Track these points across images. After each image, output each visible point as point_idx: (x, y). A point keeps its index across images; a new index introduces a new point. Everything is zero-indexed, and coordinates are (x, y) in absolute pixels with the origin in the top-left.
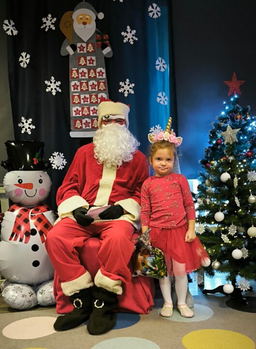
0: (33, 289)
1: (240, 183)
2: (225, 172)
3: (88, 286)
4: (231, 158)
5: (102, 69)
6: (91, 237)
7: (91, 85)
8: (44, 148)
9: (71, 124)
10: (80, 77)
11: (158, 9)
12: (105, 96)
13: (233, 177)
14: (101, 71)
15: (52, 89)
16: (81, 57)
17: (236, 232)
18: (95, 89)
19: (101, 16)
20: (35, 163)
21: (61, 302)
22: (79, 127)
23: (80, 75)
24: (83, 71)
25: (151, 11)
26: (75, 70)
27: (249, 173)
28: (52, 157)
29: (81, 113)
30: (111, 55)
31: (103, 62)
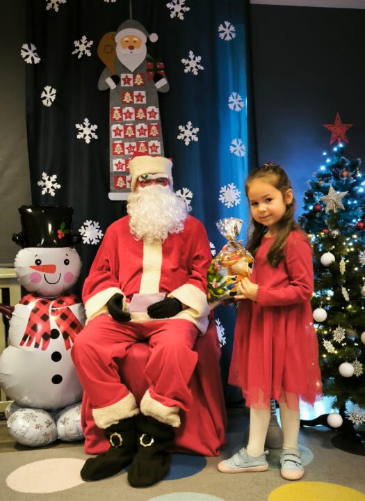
0: (52, 417)
1: (348, 267)
2: (325, 251)
3: (131, 413)
4: (336, 232)
5: (154, 107)
6: (136, 343)
7: (139, 130)
8: (73, 216)
9: (111, 182)
10: (124, 120)
11: (232, 28)
12: (157, 143)
13: (338, 259)
14: (153, 110)
15: (85, 135)
16: (125, 93)
17: (344, 337)
18: (145, 134)
19: (154, 38)
20: (60, 237)
21: (92, 437)
22: (121, 186)
23: (124, 116)
24: (128, 111)
25: (223, 32)
26: (118, 110)
27: (362, 253)
28: (82, 227)
29: (124, 167)
30: (167, 90)
31: (156, 97)
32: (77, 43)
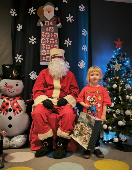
1: (122, 89)
2: (115, 84)
4: (118, 77)
5: (56, 33)
7: (51, 41)
9: (41, 58)
10: (46, 37)
11: (84, 7)
13: (118, 86)
15: (32, 42)
16: (47, 27)
17: (120, 112)
18: (53, 42)
19: (57, 9)
20: (15, 76)
21: (33, 145)
22: (44, 60)
23: (46, 36)
24: (47, 34)
26: (44, 33)
27: (126, 85)
28: (30, 74)
29: (45, 53)
30: (61, 27)
31: (57, 30)
32: (30, 10)
